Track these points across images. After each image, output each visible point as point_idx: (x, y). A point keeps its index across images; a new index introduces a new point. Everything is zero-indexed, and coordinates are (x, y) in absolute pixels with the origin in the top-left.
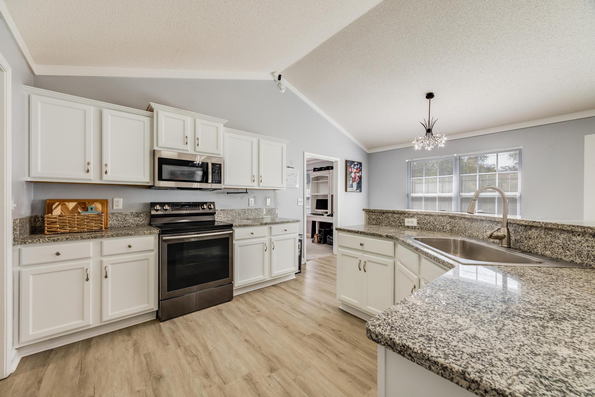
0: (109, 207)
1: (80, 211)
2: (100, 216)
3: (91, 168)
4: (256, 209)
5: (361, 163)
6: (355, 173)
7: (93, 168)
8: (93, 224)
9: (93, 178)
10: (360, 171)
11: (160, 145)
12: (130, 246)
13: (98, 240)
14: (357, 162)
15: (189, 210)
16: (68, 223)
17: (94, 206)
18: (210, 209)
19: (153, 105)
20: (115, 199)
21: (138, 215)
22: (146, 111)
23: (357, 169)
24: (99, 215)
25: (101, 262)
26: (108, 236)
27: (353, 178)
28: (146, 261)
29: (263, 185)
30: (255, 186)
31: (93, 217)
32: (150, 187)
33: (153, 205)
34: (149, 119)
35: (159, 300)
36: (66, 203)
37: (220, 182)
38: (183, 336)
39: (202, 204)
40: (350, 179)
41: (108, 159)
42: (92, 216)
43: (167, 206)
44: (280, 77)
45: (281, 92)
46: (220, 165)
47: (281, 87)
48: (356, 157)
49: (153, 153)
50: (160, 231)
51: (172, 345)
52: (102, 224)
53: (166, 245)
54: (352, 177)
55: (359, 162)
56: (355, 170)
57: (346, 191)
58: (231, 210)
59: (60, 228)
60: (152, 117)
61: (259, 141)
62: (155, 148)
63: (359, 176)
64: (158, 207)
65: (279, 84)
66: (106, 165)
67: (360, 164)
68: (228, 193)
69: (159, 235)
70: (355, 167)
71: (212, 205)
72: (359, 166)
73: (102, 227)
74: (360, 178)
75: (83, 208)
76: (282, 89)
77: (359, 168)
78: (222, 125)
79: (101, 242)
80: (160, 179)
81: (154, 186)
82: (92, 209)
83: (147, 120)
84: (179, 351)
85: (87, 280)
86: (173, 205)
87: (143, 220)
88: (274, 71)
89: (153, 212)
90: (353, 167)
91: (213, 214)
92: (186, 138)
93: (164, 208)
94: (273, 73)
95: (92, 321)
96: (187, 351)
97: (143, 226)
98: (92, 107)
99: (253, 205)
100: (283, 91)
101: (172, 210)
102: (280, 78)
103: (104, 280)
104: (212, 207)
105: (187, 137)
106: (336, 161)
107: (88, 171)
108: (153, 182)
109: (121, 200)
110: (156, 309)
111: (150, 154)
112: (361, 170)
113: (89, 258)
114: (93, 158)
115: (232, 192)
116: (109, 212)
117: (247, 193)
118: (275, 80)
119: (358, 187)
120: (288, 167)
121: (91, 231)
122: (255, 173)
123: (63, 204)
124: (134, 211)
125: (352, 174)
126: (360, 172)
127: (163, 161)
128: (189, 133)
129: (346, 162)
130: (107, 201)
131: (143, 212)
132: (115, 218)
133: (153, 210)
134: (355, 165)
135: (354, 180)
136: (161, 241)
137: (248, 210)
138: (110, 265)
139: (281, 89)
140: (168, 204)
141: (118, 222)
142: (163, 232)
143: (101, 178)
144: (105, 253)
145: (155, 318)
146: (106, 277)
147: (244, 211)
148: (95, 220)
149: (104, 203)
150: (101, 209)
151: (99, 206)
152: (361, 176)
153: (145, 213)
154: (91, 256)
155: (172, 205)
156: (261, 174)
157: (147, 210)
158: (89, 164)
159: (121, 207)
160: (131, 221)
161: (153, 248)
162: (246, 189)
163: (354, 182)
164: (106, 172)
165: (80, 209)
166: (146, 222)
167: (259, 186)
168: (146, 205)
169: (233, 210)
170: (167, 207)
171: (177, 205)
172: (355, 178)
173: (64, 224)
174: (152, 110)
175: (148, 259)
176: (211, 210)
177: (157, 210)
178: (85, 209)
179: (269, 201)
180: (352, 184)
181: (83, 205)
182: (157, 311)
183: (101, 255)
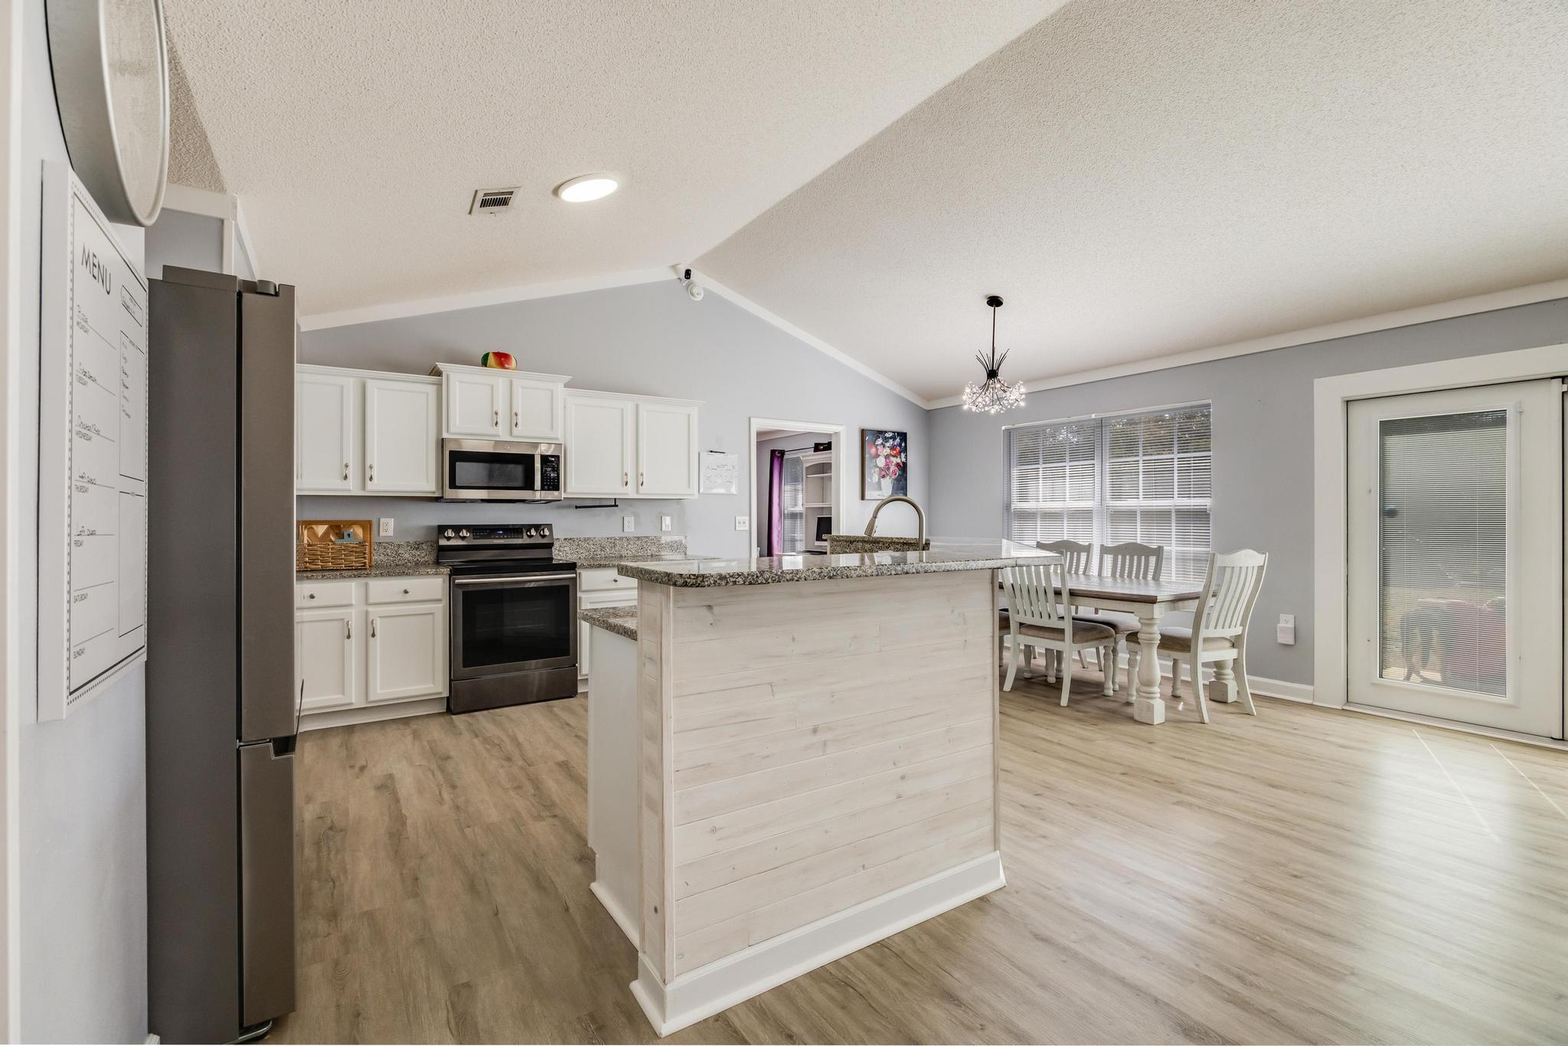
0: (373, 533)
1: (333, 539)
2: (363, 546)
3: (350, 472)
4: (638, 538)
5: (906, 434)
6: (887, 457)
7: (353, 472)
8: (353, 558)
9: (352, 488)
10: (900, 452)
11: (452, 430)
12: (406, 592)
13: (362, 581)
14: (894, 433)
15: (504, 538)
16: (320, 555)
17: (352, 530)
18: (544, 536)
19: (441, 366)
20: (383, 520)
21: (417, 546)
22: (429, 375)
23: (893, 448)
24: (362, 544)
25: (367, 613)
26: (376, 576)
27: (880, 468)
28: (431, 616)
29: (646, 492)
30: (630, 492)
31: (353, 547)
32: (437, 500)
33: (442, 529)
34: (434, 387)
35: (450, 680)
36: (314, 526)
37: (556, 488)
38: (484, 728)
39: (529, 527)
40: (873, 471)
41: (373, 458)
42: (351, 545)
43: (464, 531)
44: (688, 273)
45: (695, 299)
46: (557, 457)
47: (694, 291)
48: (891, 422)
49: (442, 443)
50: (450, 571)
51: (467, 736)
52: (365, 558)
53: (460, 592)
54: (878, 467)
55: (898, 431)
56: (887, 451)
57: (863, 498)
58: (585, 540)
59: (310, 563)
60: (440, 385)
61: (637, 406)
62: (445, 435)
63: (898, 465)
64: (450, 533)
65: (688, 286)
66: (371, 467)
67: (903, 436)
68: (577, 507)
69: (450, 576)
70: (888, 444)
71: (546, 530)
72: (898, 440)
73: (365, 563)
74: (903, 467)
75: (337, 534)
76: (696, 295)
77: (900, 445)
78: (561, 386)
79: (367, 584)
80: (453, 485)
81: (442, 497)
82: (349, 535)
83: (432, 390)
84: (476, 741)
85: (349, 637)
86: (477, 530)
87: (426, 555)
88: (677, 263)
89: (443, 542)
90: (882, 444)
91: (550, 546)
92: (495, 416)
93: (461, 534)
94: (674, 267)
95: (355, 700)
96: (486, 741)
97: (426, 564)
98: (352, 380)
99: (633, 530)
100: (699, 298)
101: (474, 539)
102: (690, 275)
103: (371, 639)
104: (547, 532)
105: (496, 414)
106: (836, 433)
107: (346, 477)
108: (441, 491)
109: (391, 522)
110: (446, 694)
111: (437, 446)
112: (905, 450)
113: (350, 605)
114: (352, 457)
115: (584, 505)
116: (372, 541)
117: (617, 506)
118: (679, 279)
119: (895, 488)
120: (711, 452)
121: (350, 569)
122: (630, 469)
123: (309, 529)
124: (412, 540)
125: (878, 460)
126: (903, 455)
127: (457, 457)
128: (501, 407)
129: (863, 432)
130: (370, 523)
131: (426, 542)
132: (382, 550)
133: (442, 538)
134: (886, 439)
135: (884, 473)
136: (453, 587)
137: (621, 539)
138: (378, 619)
139: (692, 295)
140: (468, 528)
141: (387, 557)
142: (455, 572)
143: (364, 487)
144: (371, 601)
145: (445, 711)
146: (373, 635)
147: (613, 542)
148: (356, 552)
149: (367, 525)
150: (362, 536)
151: (359, 531)
152: (905, 464)
153: (429, 544)
154: (353, 602)
155: (474, 529)
156: (643, 469)
157: (434, 537)
158: (347, 466)
159: (391, 533)
160: (407, 556)
161: (439, 597)
162: (615, 499)
163: (884, 477)
164: (371, 479)
165: (333, 536)
166: (431, 558)
167: (637, 493)
168: (429, 528)
169: (589, 539)
170: (464, 533)
171: (483, 529)
172: (888, 469)
173: (314, 557)
174: (439, 374)
175: (432, 614)
176: (546, 538)
177: (449, 538)
178: (341, 536)
179: (667, 520)
180: (879, 483)
181: (337, 528)
182: (448, 698)
183: (367, 603)
